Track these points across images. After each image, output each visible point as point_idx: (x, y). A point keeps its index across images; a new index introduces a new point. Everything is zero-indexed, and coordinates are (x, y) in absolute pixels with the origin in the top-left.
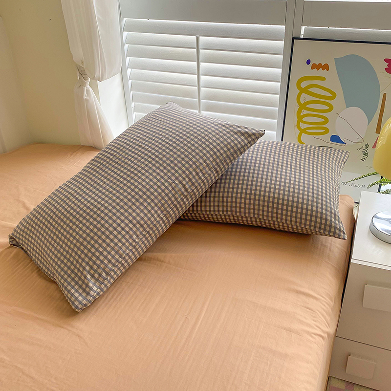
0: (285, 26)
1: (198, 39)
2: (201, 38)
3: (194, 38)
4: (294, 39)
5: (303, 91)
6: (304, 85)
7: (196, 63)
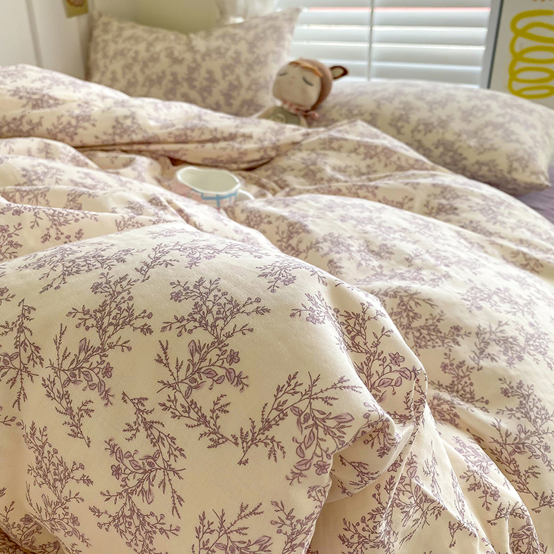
5: (519, 33)
6: (521, 25)
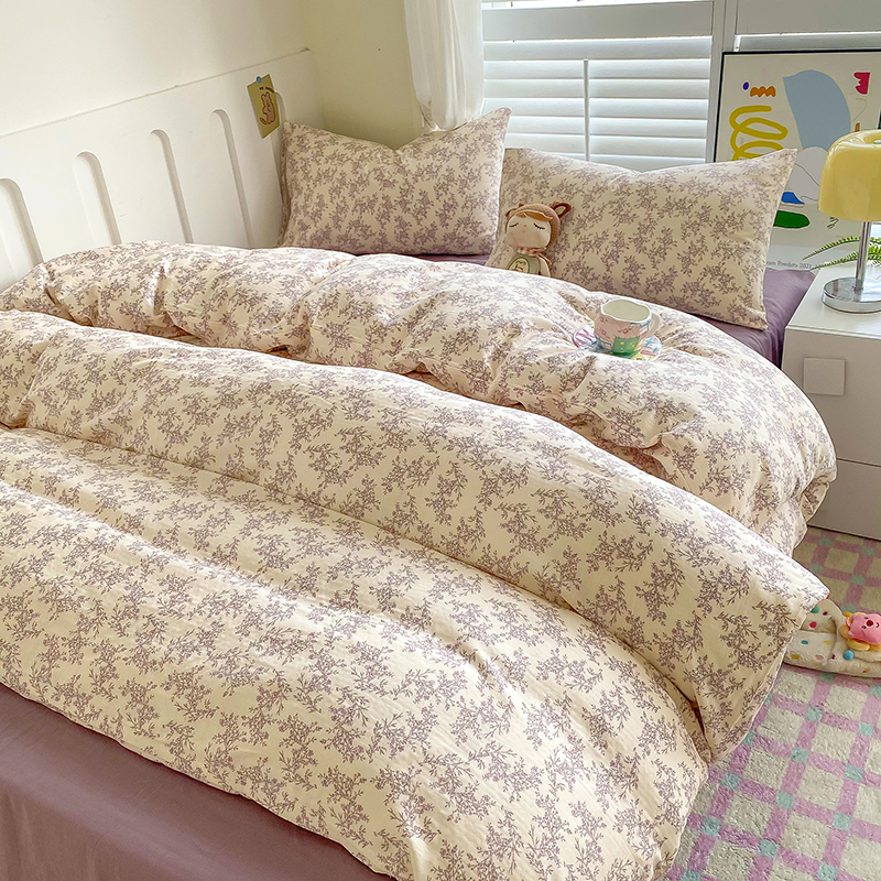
0: (711, 37)
1: (586, 62)
2: (590, 62)
3: (582, 62)
4: (724, 54)
5: (738, 128)
6: (740, 120)
7: (583, 100)
